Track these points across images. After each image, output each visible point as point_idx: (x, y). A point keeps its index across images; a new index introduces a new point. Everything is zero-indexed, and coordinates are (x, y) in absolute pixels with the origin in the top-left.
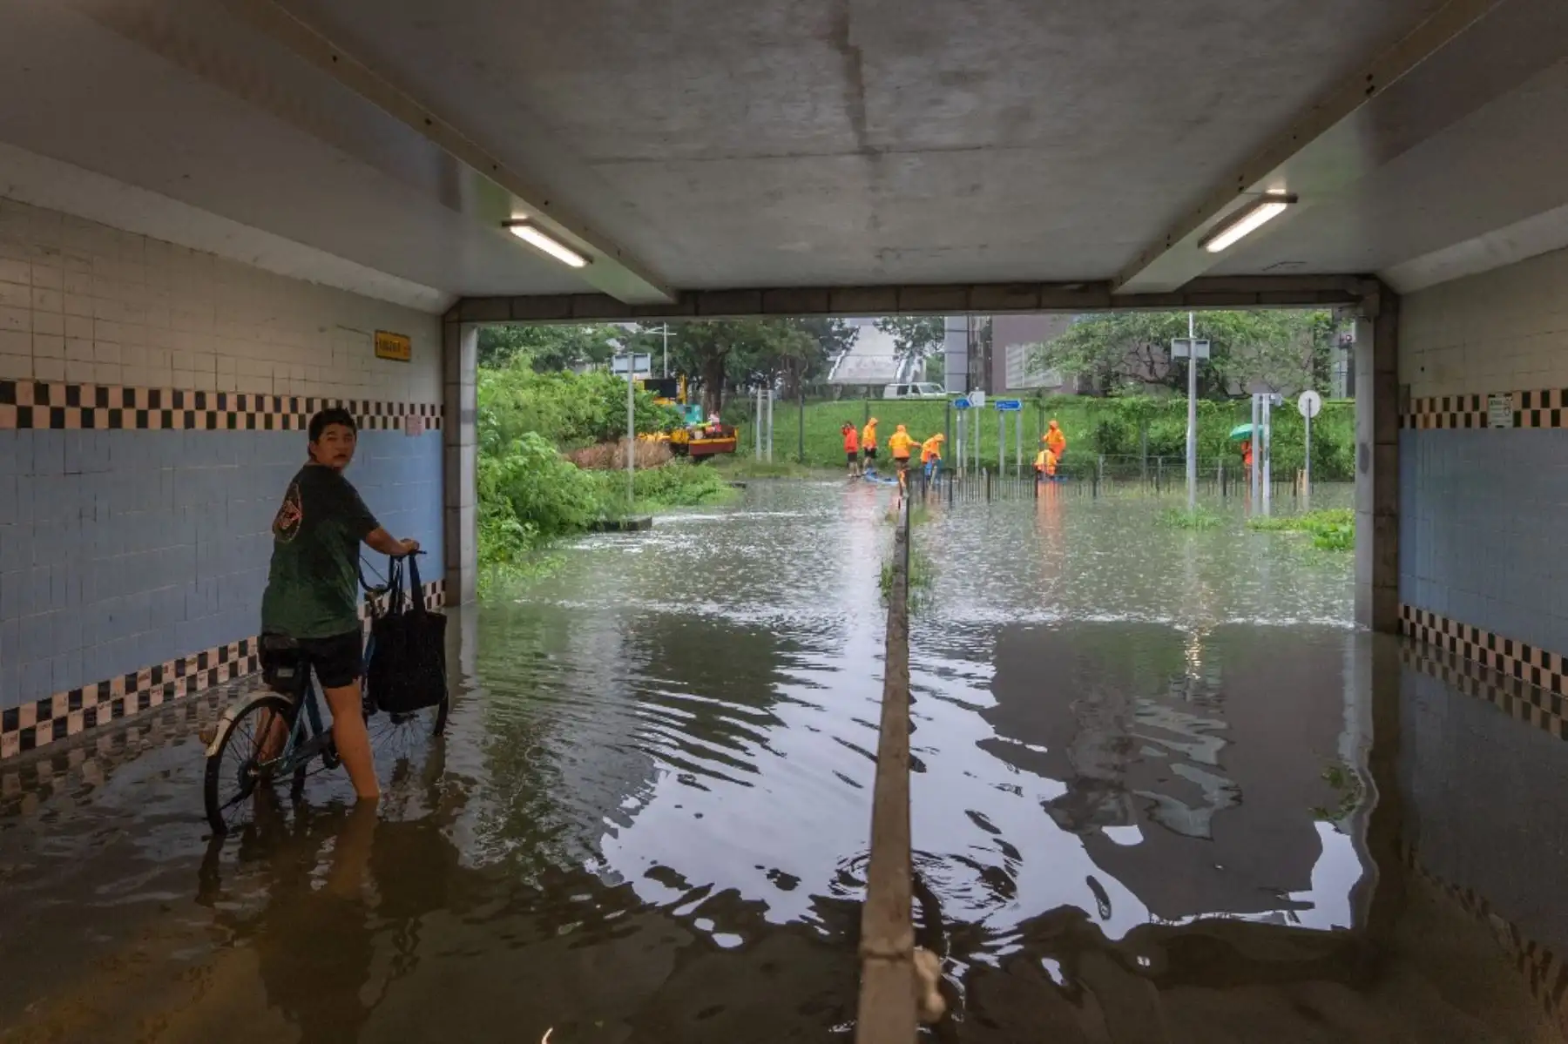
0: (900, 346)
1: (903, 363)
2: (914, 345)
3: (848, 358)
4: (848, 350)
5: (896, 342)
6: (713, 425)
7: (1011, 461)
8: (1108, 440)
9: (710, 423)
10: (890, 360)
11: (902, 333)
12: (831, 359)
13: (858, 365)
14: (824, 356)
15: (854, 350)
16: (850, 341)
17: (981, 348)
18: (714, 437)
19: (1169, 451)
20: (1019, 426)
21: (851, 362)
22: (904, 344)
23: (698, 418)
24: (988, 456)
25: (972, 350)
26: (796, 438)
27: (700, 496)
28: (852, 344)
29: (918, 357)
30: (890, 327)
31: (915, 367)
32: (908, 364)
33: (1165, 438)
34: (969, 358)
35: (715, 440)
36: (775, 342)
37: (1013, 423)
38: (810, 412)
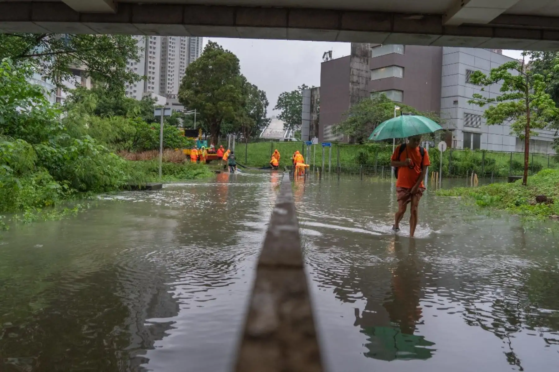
0: (285, 125)
1: (287, 131)
2: (290, 126)
3: (267, 130)
4: (267, 126)
5: (284, 124)
6: (212, 148)
7: (327, 166)
8: (362, 159)
9: (210, 148)
10: (282, 131)
11: (286, 121)
12: (261, 130)
13: (271, 132)
14: (258, 128)
15: (269, 127)
16: (268, 123)
17: (314, 126)
18: (212, 153)
19: (385, 164)
20: (330, 152)
21: (268, 131)
22: (288, 125)
23: (206, 146)
24: (319, 164)
25: (311, 127)
26: (244, 155)
27: (196, 175)
28: (269, 124)
29: (291, 130)
30: (282, 118)
31: (291, 134)
32: (288, 133)
33: (384, 159)
34: (310, 130)
35: (212, 155)
36: (238, 118)
37: (328, 151)
38: (250, 145)
